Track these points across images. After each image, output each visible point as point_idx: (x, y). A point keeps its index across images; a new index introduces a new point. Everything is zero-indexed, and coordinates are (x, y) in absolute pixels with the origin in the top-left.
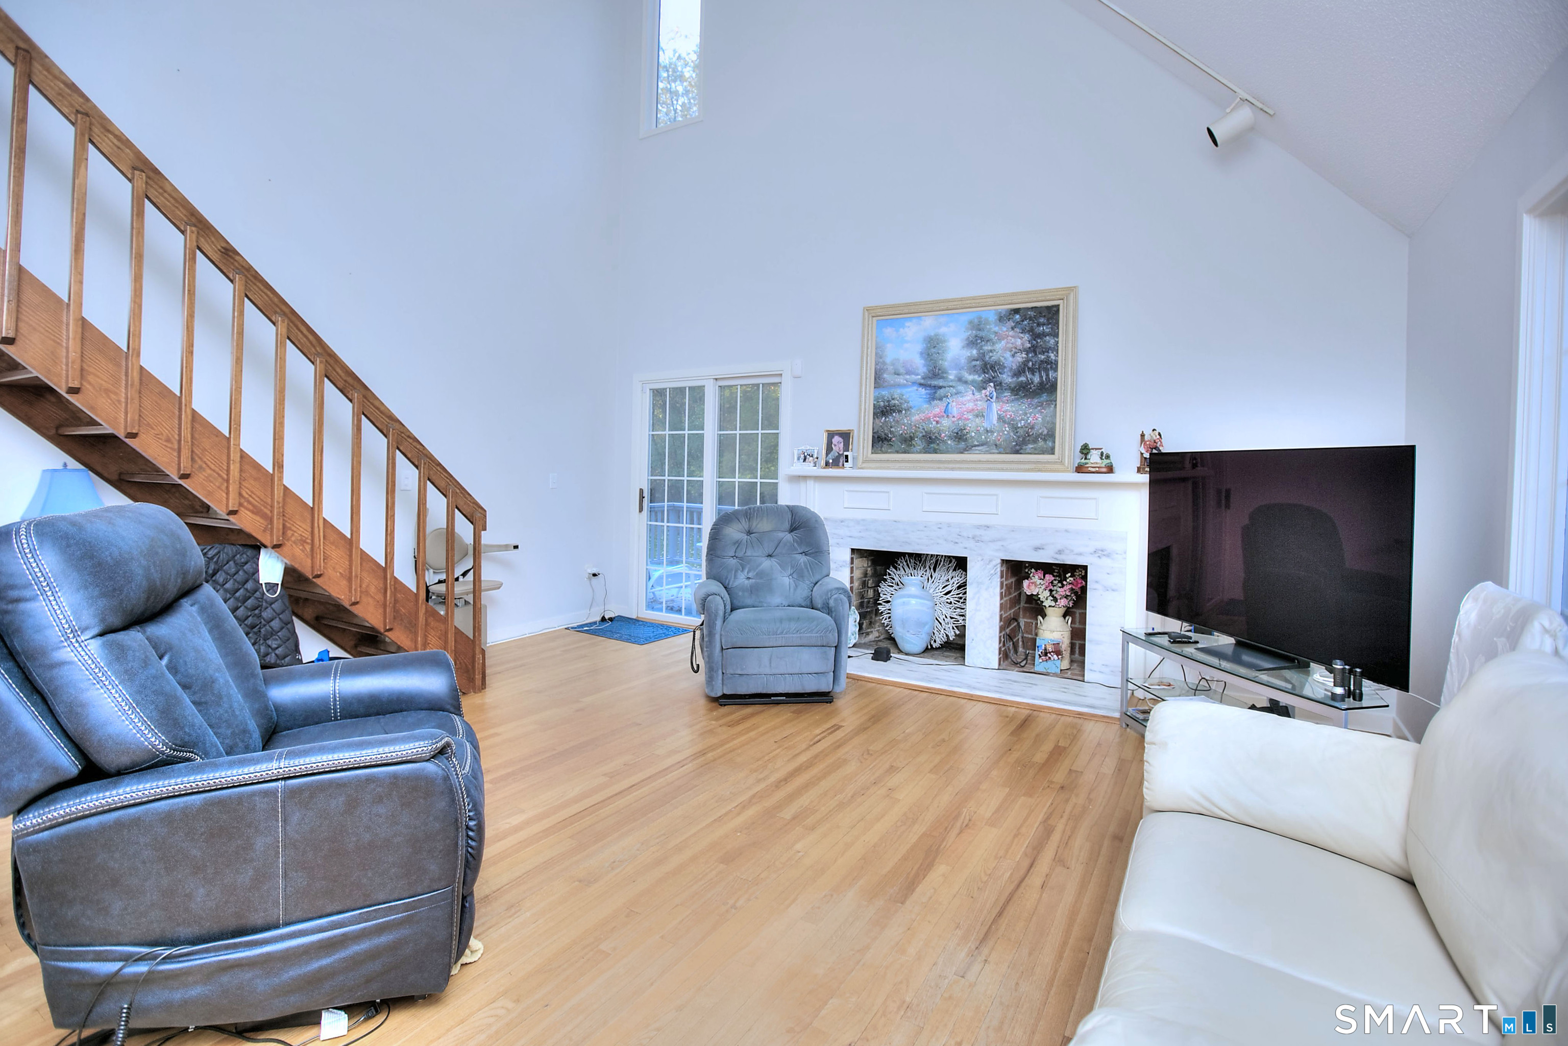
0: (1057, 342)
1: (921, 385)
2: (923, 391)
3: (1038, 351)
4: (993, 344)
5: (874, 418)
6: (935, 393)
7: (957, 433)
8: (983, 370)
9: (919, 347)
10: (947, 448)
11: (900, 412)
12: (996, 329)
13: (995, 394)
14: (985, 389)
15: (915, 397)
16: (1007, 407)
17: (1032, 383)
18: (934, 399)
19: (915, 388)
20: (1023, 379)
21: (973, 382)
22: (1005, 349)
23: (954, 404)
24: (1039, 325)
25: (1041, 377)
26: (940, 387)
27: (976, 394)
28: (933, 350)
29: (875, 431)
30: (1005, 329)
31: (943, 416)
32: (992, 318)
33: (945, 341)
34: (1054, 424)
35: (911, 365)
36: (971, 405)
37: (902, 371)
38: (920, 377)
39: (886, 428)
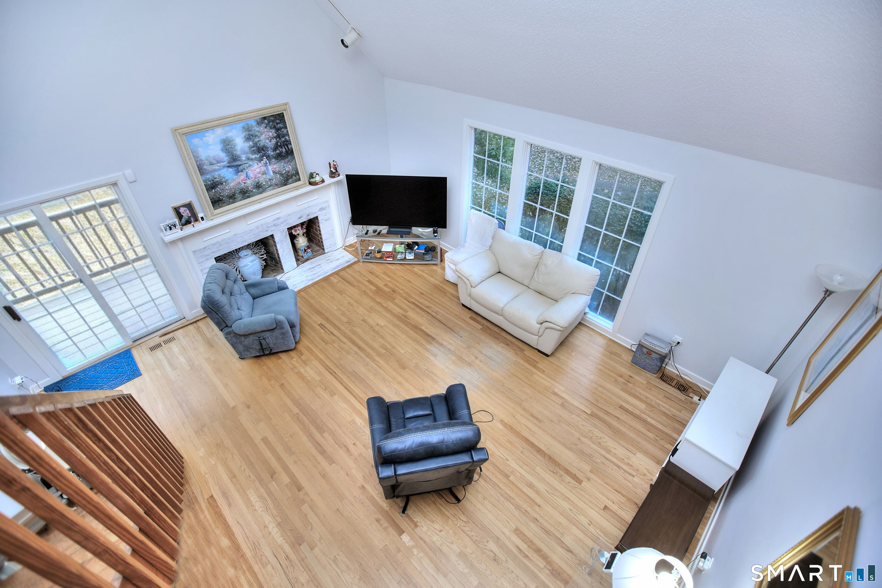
0: (288, 131)
1: (229, 167)
2: (231, 170)
3: (281, 137)
4: (259, 137)
5: (208, 192)
6: (238, 169)
7: (256, 185)
8: (258, 151)
9: (219, 147)
10: (254, 194)
11: (222, 184)
12: (258, 129)
13: (268, 161)
14: (262, 160)
15: (228, 174)
16: (275, 166)
17: (283, 152)
18: (238, 172)
19: (226, 169)
20: (278, 151)
21: (256, 159)
22: (266, 139)
23: (250, 172)
24: (277, 124)
25: (286, 149)
26: (240, 165)
27: (259, 164)
28: (228, 147)
29: (211, 198)
30: (262, 129)
31: (246, 179)
32: (254, 123)
33: (233, 141)
34: (297, 168)
35: (218, 158)
36: (258, 170)
37: (214, 162)
38: (226, 163)
39: (217, 195)
